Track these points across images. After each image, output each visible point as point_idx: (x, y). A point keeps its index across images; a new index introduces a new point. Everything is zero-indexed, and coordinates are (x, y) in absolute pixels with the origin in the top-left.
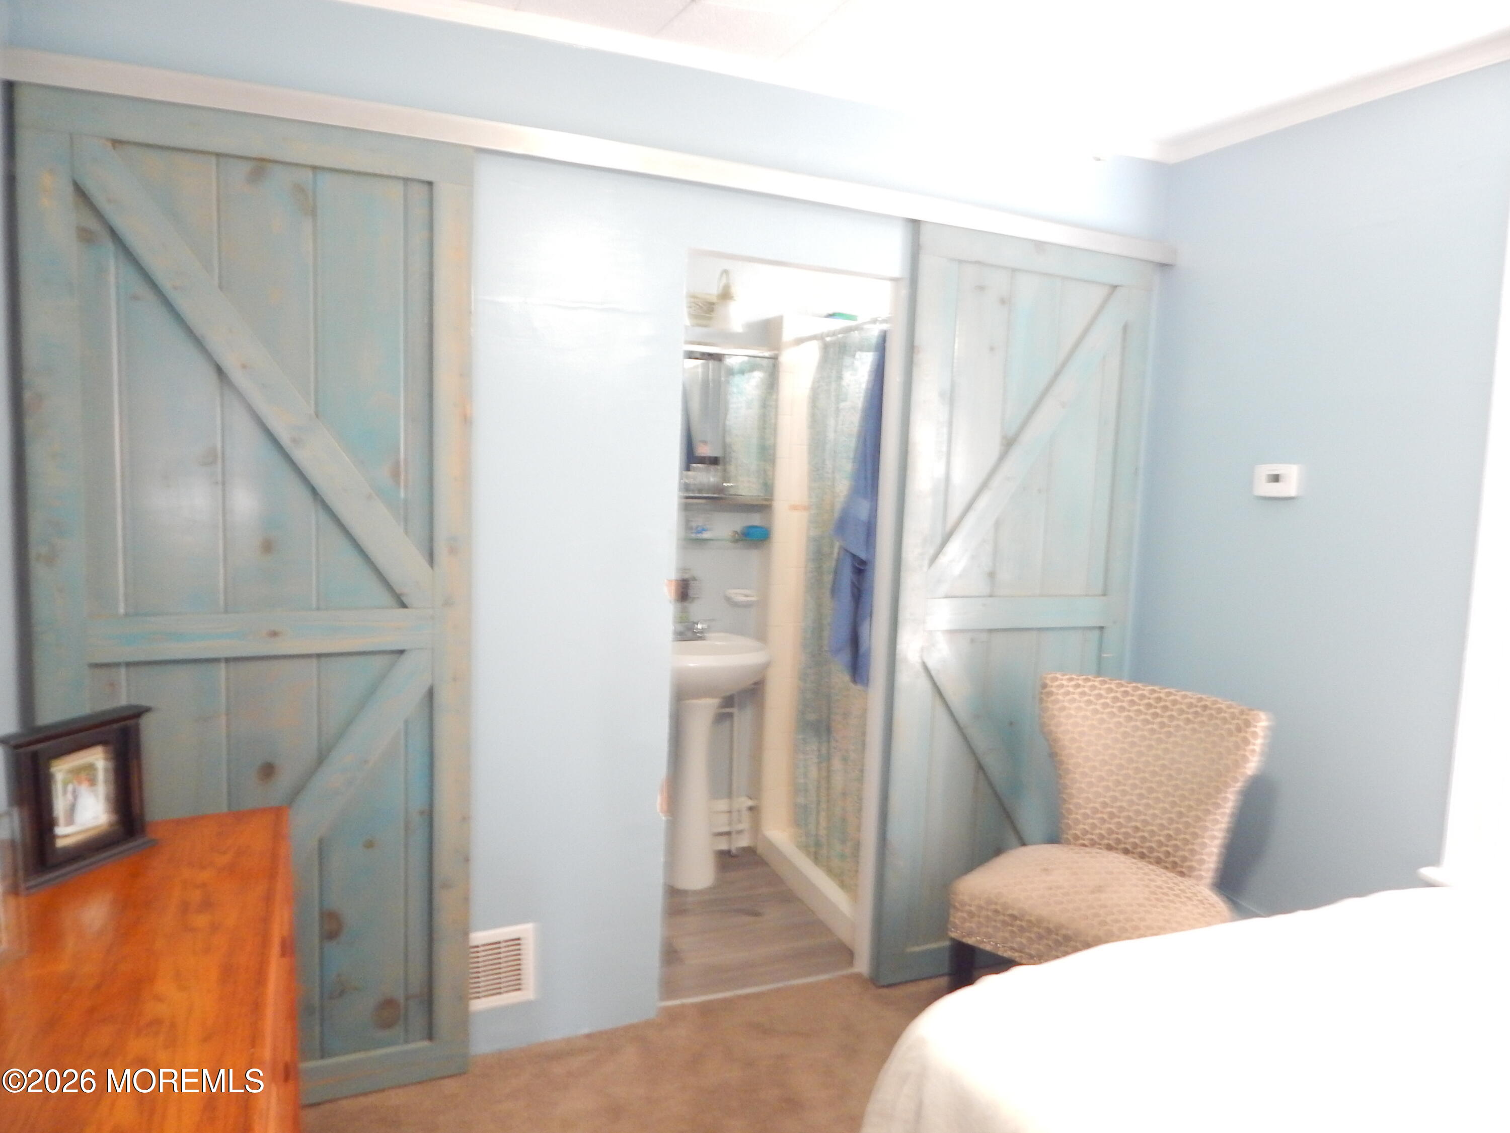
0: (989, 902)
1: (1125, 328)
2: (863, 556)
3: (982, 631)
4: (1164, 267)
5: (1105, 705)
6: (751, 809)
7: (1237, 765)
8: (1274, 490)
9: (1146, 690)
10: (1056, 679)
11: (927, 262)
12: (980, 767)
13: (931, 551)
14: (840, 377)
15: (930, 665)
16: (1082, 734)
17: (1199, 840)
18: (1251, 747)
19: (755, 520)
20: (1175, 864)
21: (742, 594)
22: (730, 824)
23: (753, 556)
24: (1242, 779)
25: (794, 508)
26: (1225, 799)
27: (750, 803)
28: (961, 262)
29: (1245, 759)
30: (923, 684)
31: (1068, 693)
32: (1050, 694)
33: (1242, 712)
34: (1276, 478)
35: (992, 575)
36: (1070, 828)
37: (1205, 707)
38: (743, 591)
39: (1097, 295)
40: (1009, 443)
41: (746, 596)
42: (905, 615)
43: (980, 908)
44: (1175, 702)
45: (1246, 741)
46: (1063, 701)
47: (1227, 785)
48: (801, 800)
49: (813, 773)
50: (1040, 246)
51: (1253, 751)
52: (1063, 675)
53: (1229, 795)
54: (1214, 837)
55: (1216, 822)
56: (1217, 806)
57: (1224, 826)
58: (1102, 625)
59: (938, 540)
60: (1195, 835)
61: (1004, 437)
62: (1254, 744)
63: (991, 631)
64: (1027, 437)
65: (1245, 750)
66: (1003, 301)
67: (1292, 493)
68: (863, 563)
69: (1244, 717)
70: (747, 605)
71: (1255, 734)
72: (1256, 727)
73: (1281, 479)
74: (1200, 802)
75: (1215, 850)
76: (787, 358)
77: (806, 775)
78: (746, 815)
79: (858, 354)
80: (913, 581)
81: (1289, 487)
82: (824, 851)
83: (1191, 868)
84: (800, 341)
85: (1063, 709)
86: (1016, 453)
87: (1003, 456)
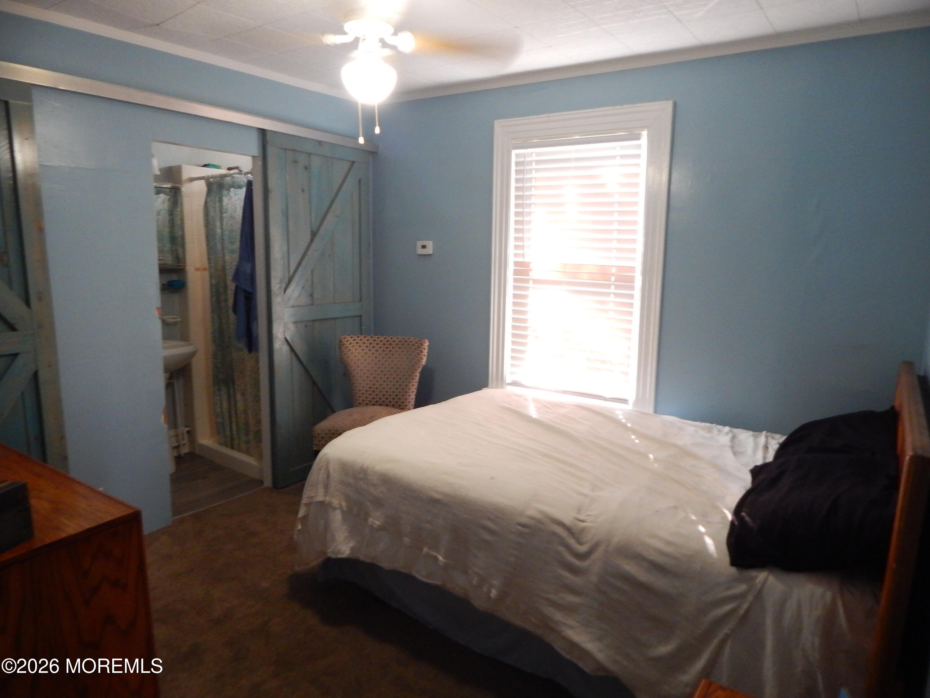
0: (330, 431)
1: (360, 181)
2: (250, 290)
3: (309, 321)
4: (373, 153)
5: (367, 347)
6: (188, 432)
7: (419, 361)
8: (424, 252)
9: (382, 338)
10: (345, 338)
11: (271, 150)
12: (314, 383)
13: (284, 286)
14: (221, 201)
15: (288, 339)
16: (359, 360)
17: (408, 394)
18: (423, 354)
19: (174, 277)
20: (400, 406)
21: (172, 318)
22: (177, 441)
23: (176, 297)
24: (421, 367)
25: (197, 269)
26: (416, 376)
27: (187, 429)
28: (286, 149)
29: (422, 358)
30: (286, 348)
31: (351, 343)
32: (344, 344)
33: (419, 341)
34: (424, 247)
35: (311, 295)
36: (357, 400)
37: (406, 341)
38: (171, 316)
39: (346, 166)
40: (314, 235)
41: (174, 319)
42: (274, 316)
43: (326, 434)
44: (394, 341)
45: (422, 352)
46: (350, 347)
47: (416, 370)
48: (220, 420)
49: (225, 405)
50: (320, 143)
51: (424, 355)
52: (348, 336)
53: (417, 374)
54: (413, 392)
55: (413, 386)
56: (413, 379)
57: (416, 386)
58: (360, 314)
59: (286, 280)
60: (406, 392)
61: (312, 232)
62: (425, 352)
63: (314, 321)
64: (322, 231)
65: (422, 355)
66: (306, 168)
67: (431, 253)
68: (250, 294)
69: (420, 342)
70: (175, 324)
71: (424, 348)
72: (424, 345)
73: (427, 247)
74: (407, 379)
75: (414, 397)
76: (185, 189)
77: (221, 407)
78: (186, 436)
79: (232, 190)
80: (277, 300)
81: (429, 250)
82: (236, 442)
83: (406, 406)
84: (192, 180)
85: (349, 350)
86: (317, 240)
87: (312, 241)
